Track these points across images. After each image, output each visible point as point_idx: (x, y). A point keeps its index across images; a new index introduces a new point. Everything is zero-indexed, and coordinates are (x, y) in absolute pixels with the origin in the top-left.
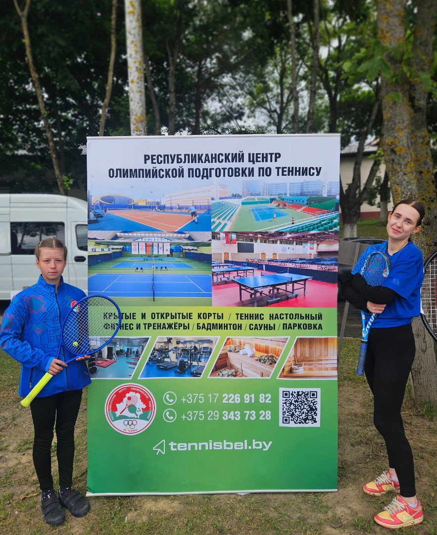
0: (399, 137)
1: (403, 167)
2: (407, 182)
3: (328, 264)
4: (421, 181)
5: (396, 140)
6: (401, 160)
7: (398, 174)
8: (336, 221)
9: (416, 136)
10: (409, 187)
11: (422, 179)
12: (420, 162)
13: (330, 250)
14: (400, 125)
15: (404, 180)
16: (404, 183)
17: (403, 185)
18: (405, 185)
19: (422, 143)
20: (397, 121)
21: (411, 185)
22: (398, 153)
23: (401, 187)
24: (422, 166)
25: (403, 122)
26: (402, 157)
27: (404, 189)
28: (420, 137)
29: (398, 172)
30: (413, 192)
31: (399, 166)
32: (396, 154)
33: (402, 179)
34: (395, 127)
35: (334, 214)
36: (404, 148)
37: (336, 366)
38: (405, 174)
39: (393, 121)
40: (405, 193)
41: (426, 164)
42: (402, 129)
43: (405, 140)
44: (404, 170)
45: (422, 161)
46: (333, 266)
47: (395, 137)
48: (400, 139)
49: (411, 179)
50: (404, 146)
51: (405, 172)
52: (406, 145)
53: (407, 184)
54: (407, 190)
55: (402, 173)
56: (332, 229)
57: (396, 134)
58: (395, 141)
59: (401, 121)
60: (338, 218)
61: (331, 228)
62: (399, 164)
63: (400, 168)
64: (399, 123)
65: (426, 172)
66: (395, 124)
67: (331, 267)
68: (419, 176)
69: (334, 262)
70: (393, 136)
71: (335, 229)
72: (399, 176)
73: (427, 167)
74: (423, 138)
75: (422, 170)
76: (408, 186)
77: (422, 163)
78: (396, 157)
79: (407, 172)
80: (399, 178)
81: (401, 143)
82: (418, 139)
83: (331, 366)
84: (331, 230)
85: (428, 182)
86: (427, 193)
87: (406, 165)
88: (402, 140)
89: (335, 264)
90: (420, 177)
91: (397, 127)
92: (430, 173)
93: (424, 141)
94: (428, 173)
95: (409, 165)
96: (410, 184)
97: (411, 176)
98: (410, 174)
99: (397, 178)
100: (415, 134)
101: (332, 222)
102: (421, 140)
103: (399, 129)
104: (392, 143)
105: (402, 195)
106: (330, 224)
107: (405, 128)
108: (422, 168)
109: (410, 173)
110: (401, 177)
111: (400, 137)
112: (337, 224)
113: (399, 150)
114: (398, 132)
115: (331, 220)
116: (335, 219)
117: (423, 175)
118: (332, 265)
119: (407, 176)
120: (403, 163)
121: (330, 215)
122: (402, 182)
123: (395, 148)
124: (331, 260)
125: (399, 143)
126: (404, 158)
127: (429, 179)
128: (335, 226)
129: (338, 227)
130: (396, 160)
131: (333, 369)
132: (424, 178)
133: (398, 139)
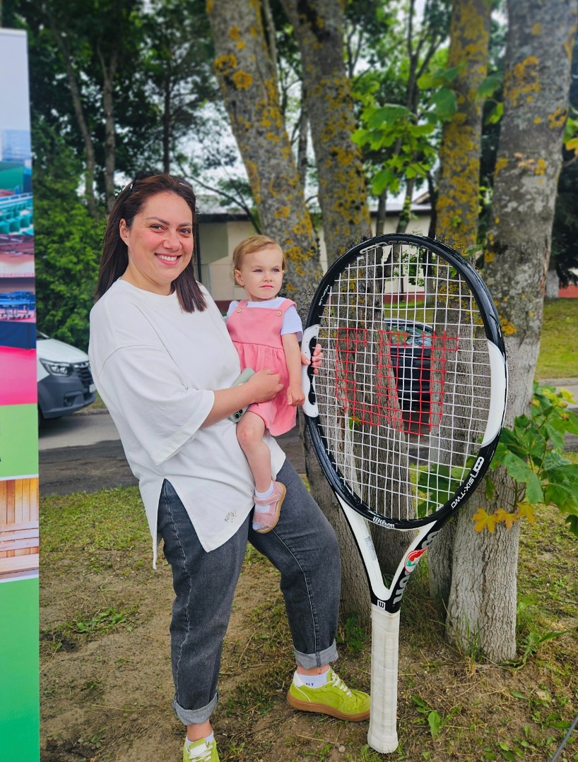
0: (236, 50)
1: (254, 118)
2: (268, 151)
3: (10, 307)
4: (336, 170)
5: (232, 57)
6: (248, 101)
7: (248, 134)
8: (26, 213)
9: (324, 86)
10: (273, 162)
11: (336, 166)
12: (332, 135)
13: (13, 276)
14: (235, 23)
15: (261, 146)
16: (261, 152)
17: (260, 158)
18: (263, 158)
19: (335, 98)
20: (228, 15)
21: (275, 158)
22: (239, 86)
23: (257, 163)
24: (337, 141)
25: (241, 17)
26: (248, 95)
27: (263, 166)
28: (330, 88)
29: (247, 130)
30: (281, 173)
31: (247, 116)
32: (235, 89)
33: (256, 144)
34: (226, 28)
35: (22, 200)
36: (250, 75)
37: (36, 543)
38: (260, 133)
39: (220, 15)
40: (266, 175)
41: (343, 138)
42: (240, 34)
43: (251, 59)
44: (256, 124)
45: (335, 133)
46: (25, 311)
47: (230, 51)
48: (239, 55)
49: (276, 145)
50: (249, 72)
51: (261, 130)
52: (253, 68)
53: (266, 154)
54: (268, 169)
55: (254, 131)
56: (17, 230)
57: (230, 45)
58: (230, 59)
59: (236, 16)
60: (31, 208)
61: (13, 228)
62: (245, 112)
63: (249, 120)
64: (233, 18)
65: (344, 154)
66: (225, 21)
67: (21, 313)
68: (332, 160)
69: (24, 302)
70: (225, 49)
71: (22, 231)
72: (249, 139)
73: (345, 145)
74: (337, 89)
75: (337, 149)
76: (269, 159)
77: (335, 137)
78: (237, 95)
79: (264, 130)
80: (250, 142)
81: (243, 64)
82: (328, 91)
83: (24, 544)
84: (15, 233)
85: (347, 173)
86: (346, 192)
87: (259, 113)
88: (245, 59)
89: (26, 305)
90: (334, 163)
91: (230, 28)
92: (350, 156)
93: (339, 94)
94: (347, 155)
95: (265, 113)
96: (275, 154)
97: (272, 137)
98: (273, 134)
99: (247, 144)
100: (323, 82)
101: (16, 215)
102: (334, 94)
103: (234, 32)
104: (224, 63)
105: (261, 180)
106: (12, 220)
107: (248, 30)
108: (336, 146)
109: (271, 131)
110: (252, 140)
111: (240, 51)
112: (28, 221)
113: (240, 78)
114: (233, 40)
115: (15, 211)
116: (24, 208)
117: (339, 158)
118: (20, 307)
119: (265, 138)
120: (254, 109)
121: (10, 201)
122: (257, 152)
123: (232, 74)
124: (18, 298)
125: (238, 63)
126: (252, 98)
127: (349, 166)
128: (23, 224)
129: (31, 227)
130: (238, 103)
131: (28, 551)
132: (340, 165)
133: (235, 55)
